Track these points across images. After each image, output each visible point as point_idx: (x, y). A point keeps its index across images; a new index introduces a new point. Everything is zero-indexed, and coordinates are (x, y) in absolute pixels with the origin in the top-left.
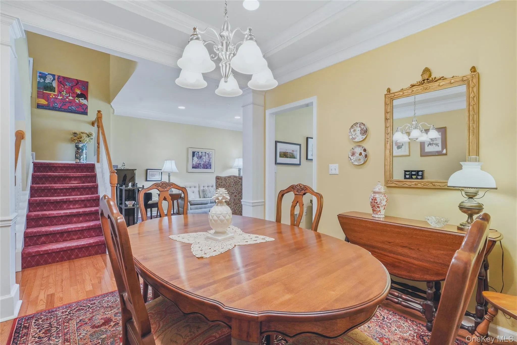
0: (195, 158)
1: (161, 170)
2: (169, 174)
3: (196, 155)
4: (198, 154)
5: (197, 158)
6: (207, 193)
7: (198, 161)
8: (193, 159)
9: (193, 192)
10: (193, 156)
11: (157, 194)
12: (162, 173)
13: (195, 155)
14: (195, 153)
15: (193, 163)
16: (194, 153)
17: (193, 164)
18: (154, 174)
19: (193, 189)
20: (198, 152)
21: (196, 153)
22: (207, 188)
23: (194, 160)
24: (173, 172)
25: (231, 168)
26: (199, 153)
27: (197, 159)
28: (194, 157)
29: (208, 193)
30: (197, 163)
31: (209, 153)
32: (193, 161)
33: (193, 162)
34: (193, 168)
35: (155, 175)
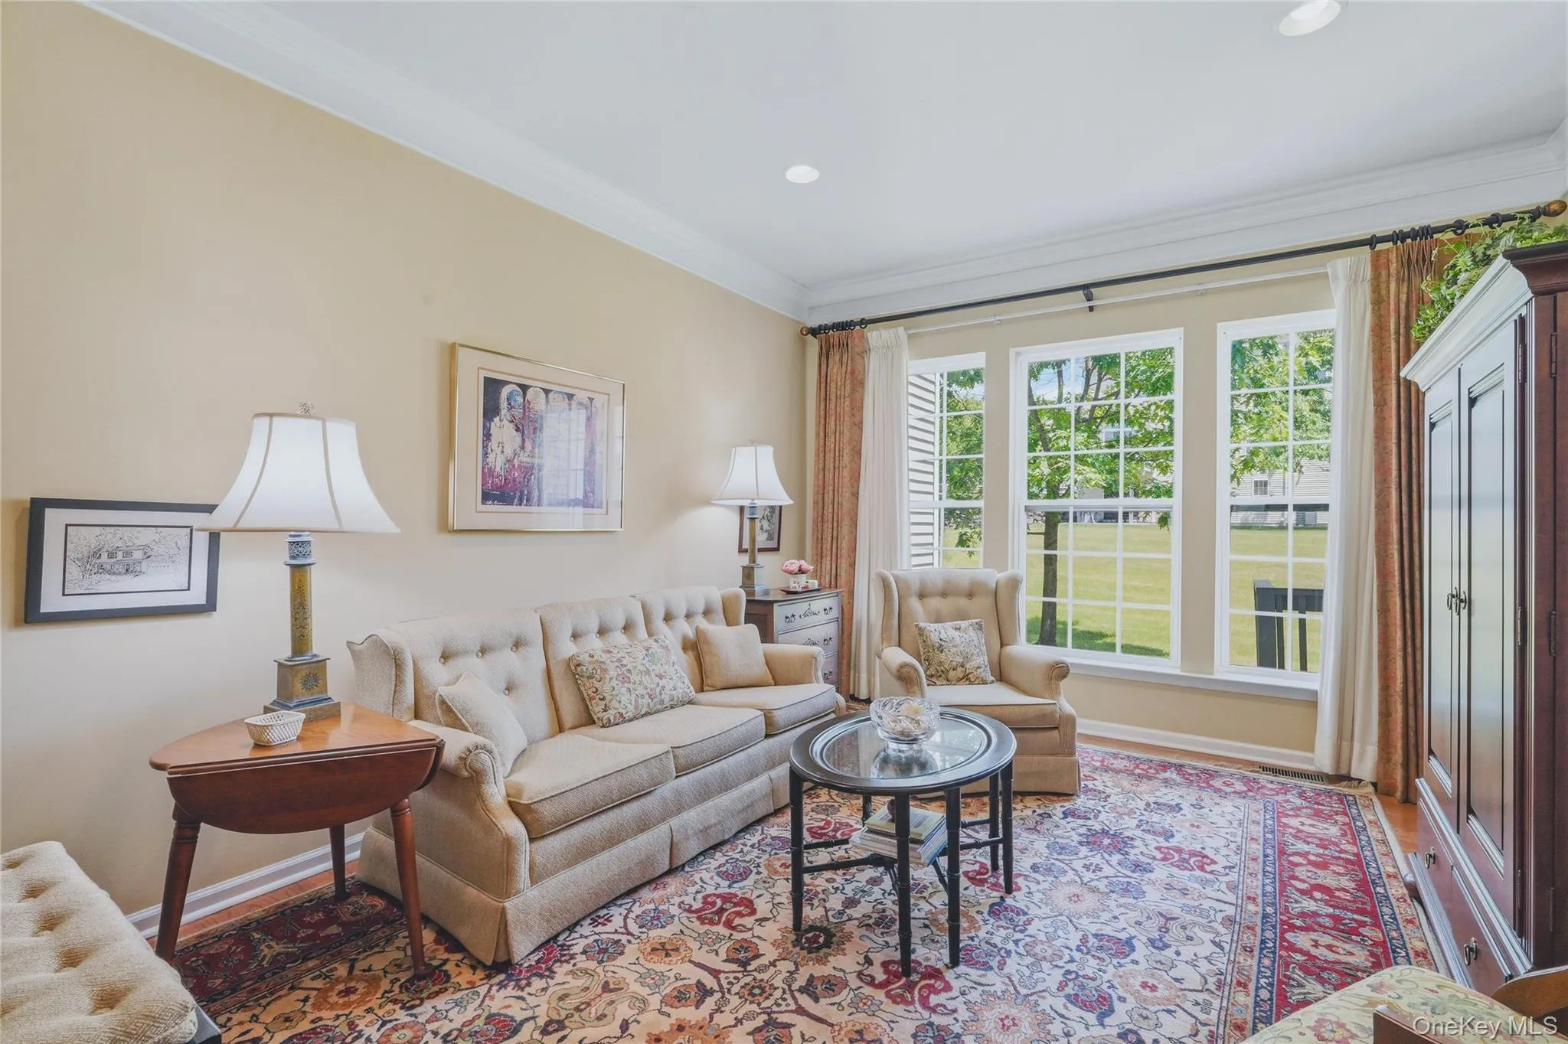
0: (503, 430)
1: (210, 509)
2: (298, 545)
3: (511, 407)
4: (520, 400)
5: (517, 430)
6: (606, 688)
7: (523, 448)
8: (487, 436)
9: (509, 689)
10: (491, 411)
11: (159, 767)
12: (214, 537)
13: (504, 404)
14: (505, 391)
15: (491, 459)
16: (492, 387)
17: (487, 473)
18: (128, 554)
19: (508, 661)
20: (524, 388)
21: (511, 393)
22: (595, 643)
23: (493, 444)
24: (346, 528)
25: (707, 502)
26: (530, 393)
27: (518, 437)
28: (497, 419)
29: (614, 683)
30: (516, 462)
31: (591, 400)
32: (485, 447)
33: (485, 455)
34: (486, 497)
35: (138, 555)
